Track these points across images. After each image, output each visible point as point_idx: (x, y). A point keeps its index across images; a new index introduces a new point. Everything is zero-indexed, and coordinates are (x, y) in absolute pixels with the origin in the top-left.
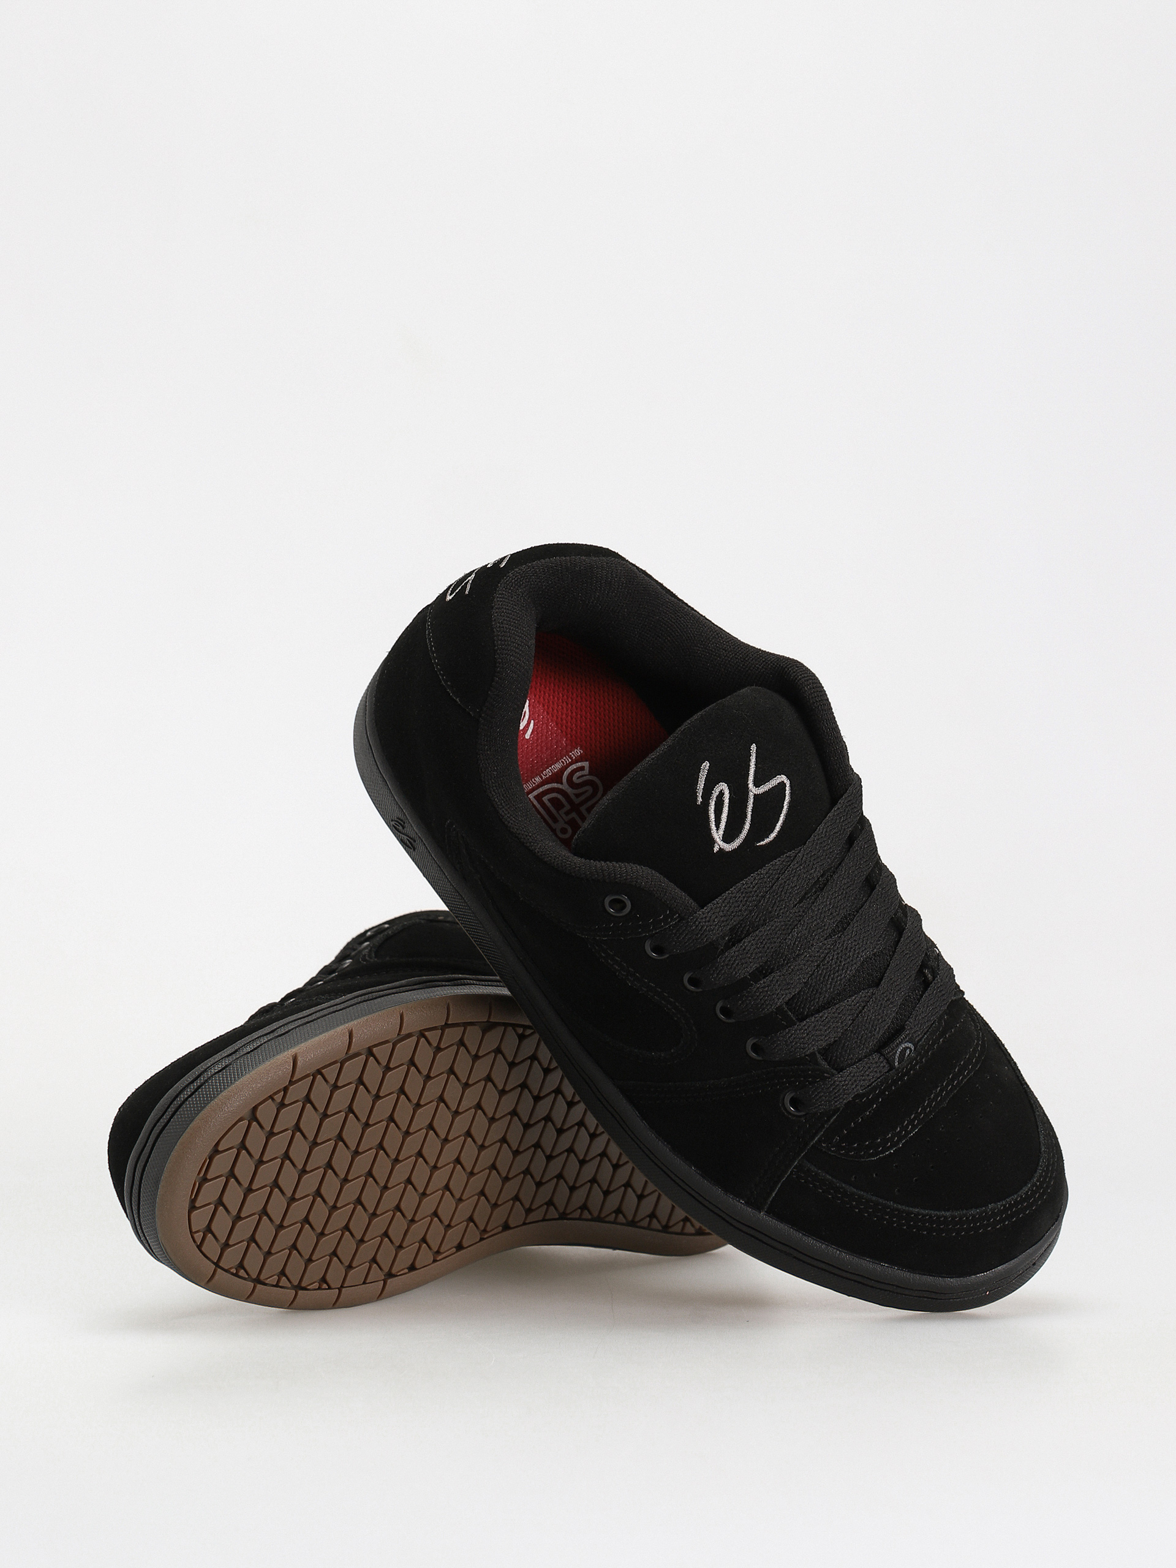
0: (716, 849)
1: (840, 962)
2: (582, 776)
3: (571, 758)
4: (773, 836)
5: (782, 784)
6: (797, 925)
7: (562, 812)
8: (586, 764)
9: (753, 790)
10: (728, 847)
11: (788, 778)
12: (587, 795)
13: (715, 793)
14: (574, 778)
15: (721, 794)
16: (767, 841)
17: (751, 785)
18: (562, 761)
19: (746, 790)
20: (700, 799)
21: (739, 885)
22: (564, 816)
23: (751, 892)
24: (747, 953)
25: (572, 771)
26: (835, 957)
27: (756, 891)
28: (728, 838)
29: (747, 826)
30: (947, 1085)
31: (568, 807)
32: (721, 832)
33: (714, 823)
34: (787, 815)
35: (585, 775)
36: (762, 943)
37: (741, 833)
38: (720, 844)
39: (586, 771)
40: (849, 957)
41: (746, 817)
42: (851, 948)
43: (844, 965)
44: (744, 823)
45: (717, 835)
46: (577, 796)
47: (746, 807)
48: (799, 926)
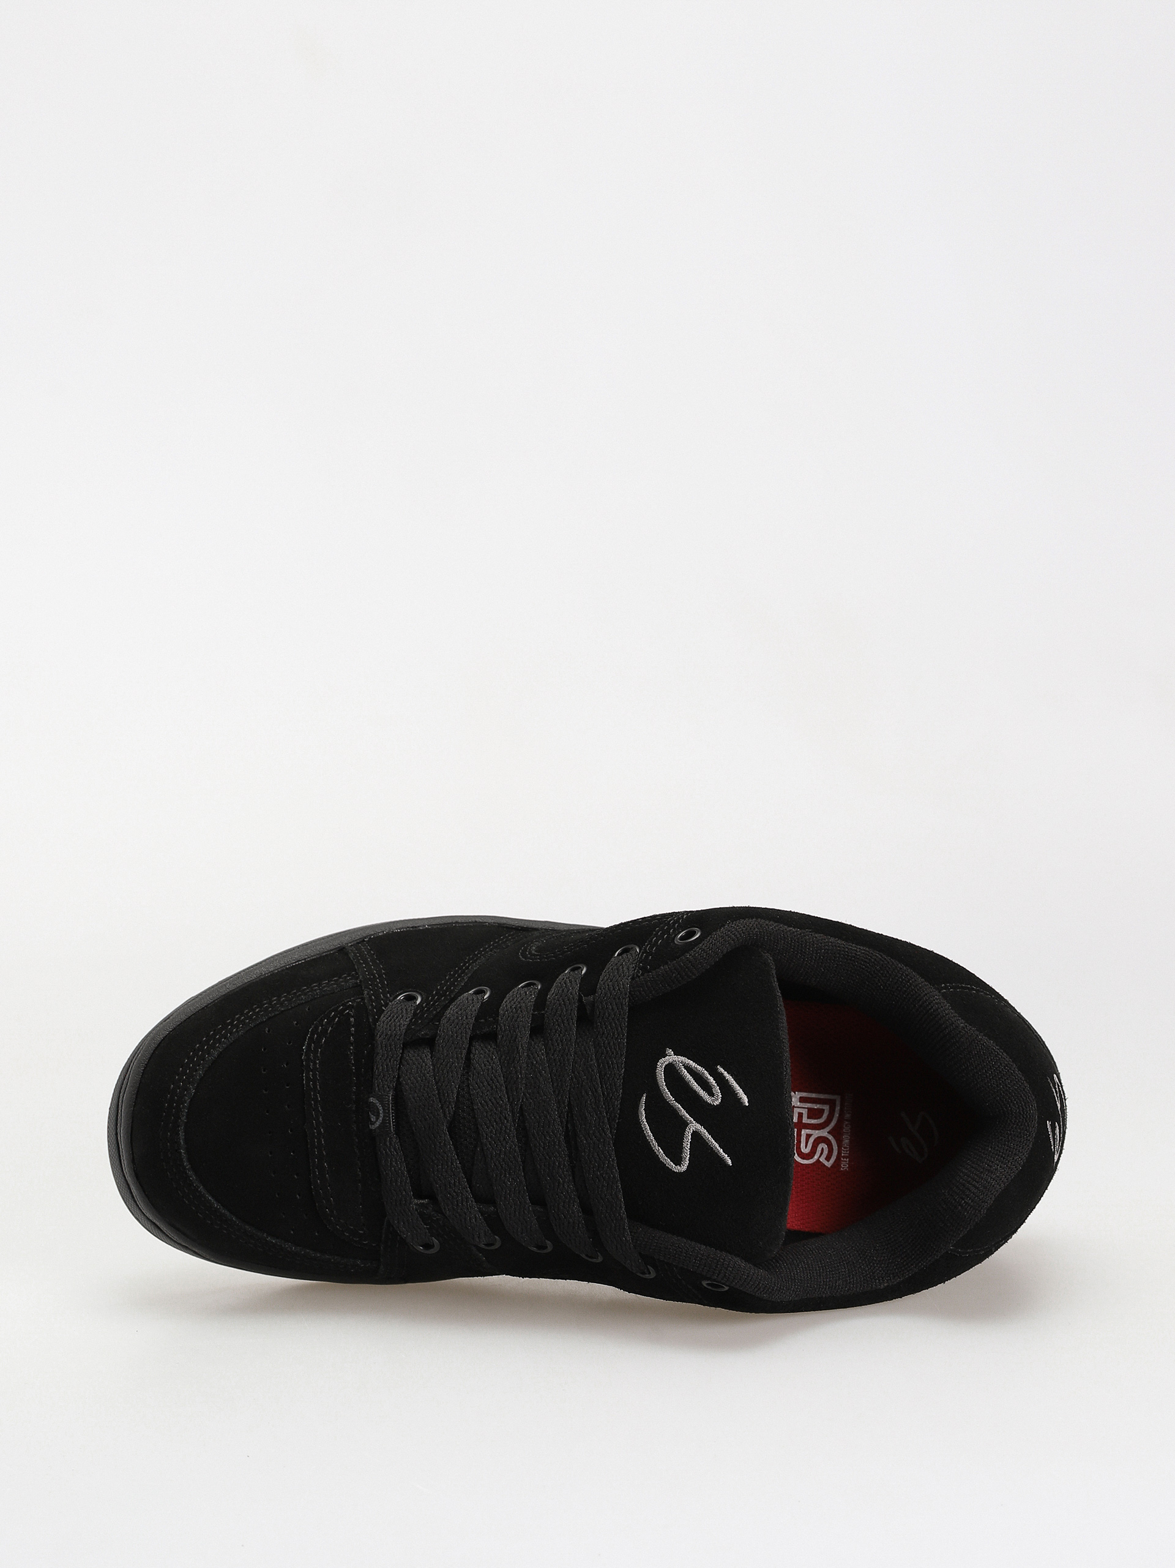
2: (821, 1154)
3: (844, 1157)
4: (642, 1116)
5: (678, 1162)
7: (805, 1112)
8: (828, 1164)
9: (694, 1126)
10: (663, 1063)
11: (680, 1173)
12: (803, 1145)
13: (717, 1089)
14: (825, 1147)
15: (711, 1094)
16: (642, 1106)
17: (699, 1126)
18: (847, 1148)
19: (698, 1120)
20: (721, 1070)
22: (801, 1110)
25: (833, 1149)
28: (671, 1069)
29: (668, 1096)
30: (319, 1142)
31: (805, 1120)
32: (681, 1067)
33: (692, 1066)
34: (647, 1144)
35: (820, 1156)
37: (666, 1085)
38: (671, 1057)
39: (822, 1159)
41: (677, 1100)
44: (672, 1095)
45: (679, 1060)
46: (808, 1136)
47: (684, 1107)
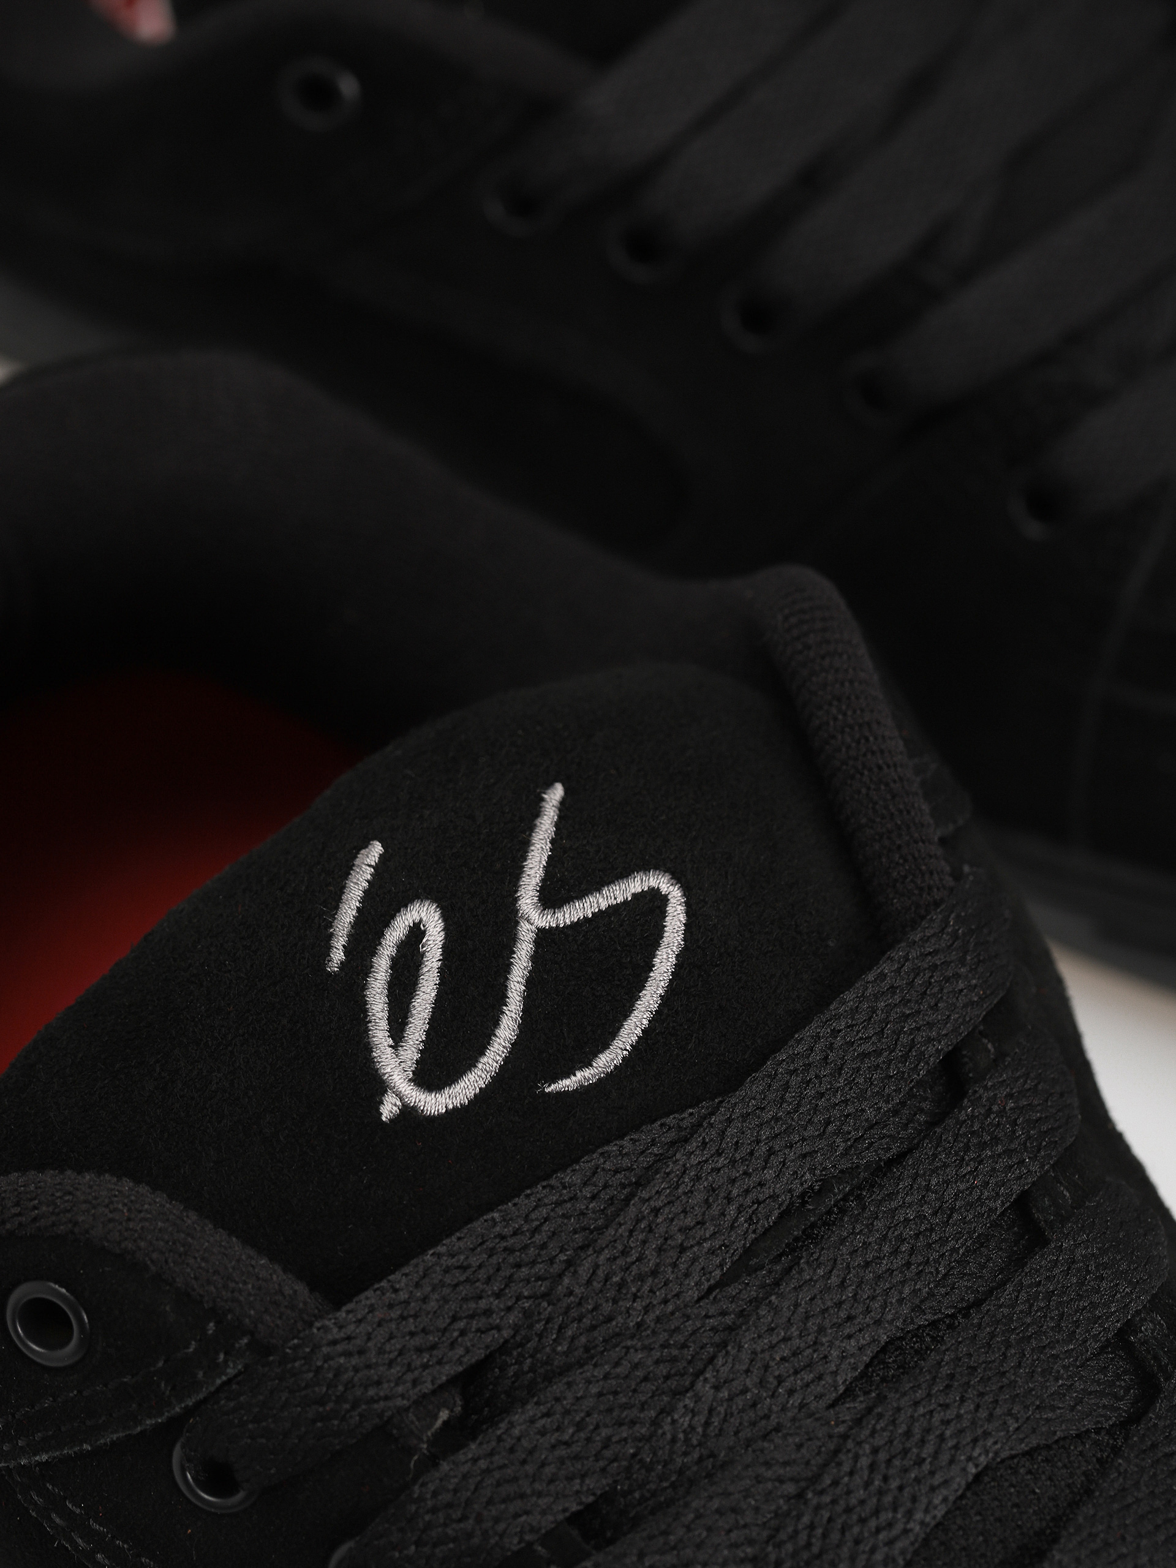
0: (389, 1108)
1: (886, 1479)
4: (607, 1060)
5: (655, 902)
6: (711, 1360)
9: (537, 916)
10: (434, 1103)
11: (678, 881)
13: (395, 933)
15: (418, 933)
16: (582, 1077)
17: (527, 899)
19: (510, 918)
20: (338, 955)
21: (478, 1226)
23: (525, 1247)
24: (524, 1462)
26: (864, 1462)
27: (544, 1246)
28: (434, 1071)
29: (507, 1030)
32: (411, 1051)
33: (384, 1024)
36: (580, 1426)
37: (483, 1054)
38: (403, 1092)
40: (920, 1462)
41: (502, 998)
42: (928, 1431)
43: (901, 1488)
44: (496, 1023)
45: (396, 1064)
47: (507, 968)
48: (720, 1361)
